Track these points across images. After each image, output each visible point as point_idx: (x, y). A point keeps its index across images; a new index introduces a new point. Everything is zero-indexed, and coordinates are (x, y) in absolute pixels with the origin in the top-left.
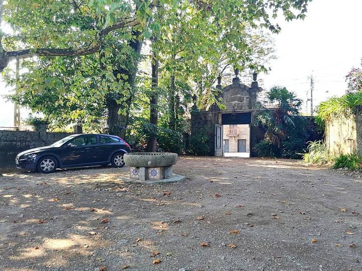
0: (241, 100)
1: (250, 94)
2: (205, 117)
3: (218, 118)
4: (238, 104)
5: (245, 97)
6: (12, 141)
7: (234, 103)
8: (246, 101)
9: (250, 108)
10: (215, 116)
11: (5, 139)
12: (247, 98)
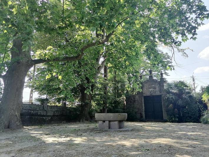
0: (155, 88)
1: (160, 85)
2: (134, 98)
3: (142, 99)
4: (153, 90)
5: (157, 86)
6: (29, 110)
7: (150, 90)
8: (157, 89)
9: (161, 93)
10: (140, 97)
11: (25, 109)
12: (158, 87)
